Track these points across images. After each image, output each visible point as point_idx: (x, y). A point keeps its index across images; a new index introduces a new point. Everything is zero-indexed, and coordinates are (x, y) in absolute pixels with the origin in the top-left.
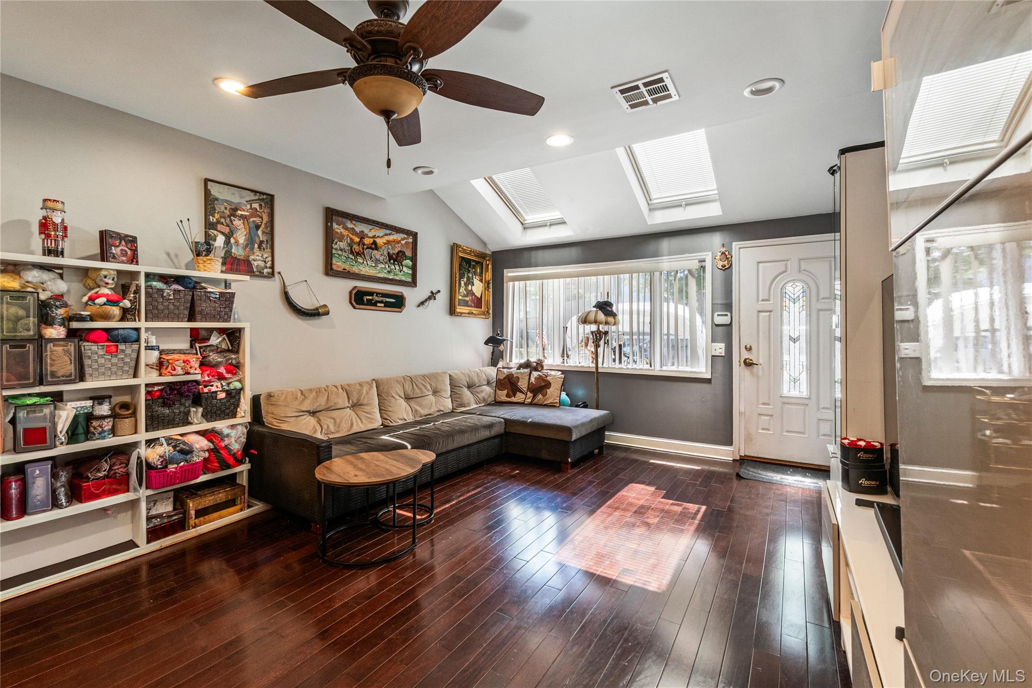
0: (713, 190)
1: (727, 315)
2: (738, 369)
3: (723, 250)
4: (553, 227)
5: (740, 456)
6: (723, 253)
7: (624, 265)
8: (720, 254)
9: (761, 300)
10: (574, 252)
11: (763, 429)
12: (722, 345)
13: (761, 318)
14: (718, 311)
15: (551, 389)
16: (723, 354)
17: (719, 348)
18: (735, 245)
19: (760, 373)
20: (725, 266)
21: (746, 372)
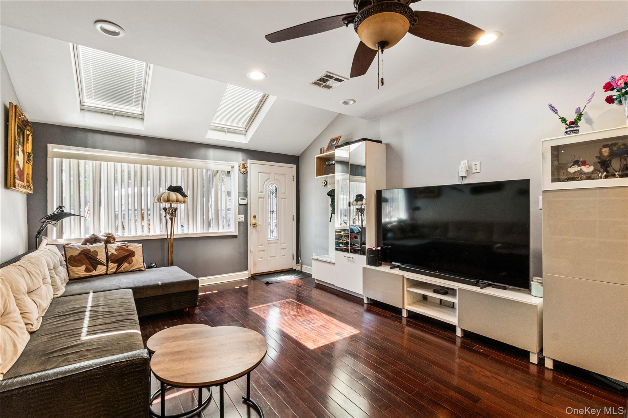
0: (243, 128)
1: (245, 199)
2: (250, 228)
3: (243, 163)
4: (116, 117)
5: (251, 275)
6: (243, 164)
7: (183, 162)
8: (242, 165)
9: (260, 191)
10: (138, 143)
11: (260, 258)
12: (243, 216)
13: (260, 201)
14: (241, 197)
15: (136, 256)
16: (243, 221)
17: (242, 218)
18: (249, 161)
19: (259, 230)
20: (244, 172)
21: (254, 230)
